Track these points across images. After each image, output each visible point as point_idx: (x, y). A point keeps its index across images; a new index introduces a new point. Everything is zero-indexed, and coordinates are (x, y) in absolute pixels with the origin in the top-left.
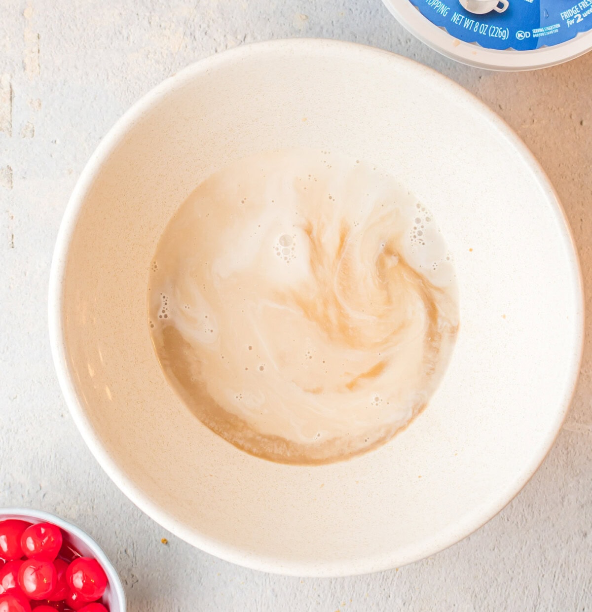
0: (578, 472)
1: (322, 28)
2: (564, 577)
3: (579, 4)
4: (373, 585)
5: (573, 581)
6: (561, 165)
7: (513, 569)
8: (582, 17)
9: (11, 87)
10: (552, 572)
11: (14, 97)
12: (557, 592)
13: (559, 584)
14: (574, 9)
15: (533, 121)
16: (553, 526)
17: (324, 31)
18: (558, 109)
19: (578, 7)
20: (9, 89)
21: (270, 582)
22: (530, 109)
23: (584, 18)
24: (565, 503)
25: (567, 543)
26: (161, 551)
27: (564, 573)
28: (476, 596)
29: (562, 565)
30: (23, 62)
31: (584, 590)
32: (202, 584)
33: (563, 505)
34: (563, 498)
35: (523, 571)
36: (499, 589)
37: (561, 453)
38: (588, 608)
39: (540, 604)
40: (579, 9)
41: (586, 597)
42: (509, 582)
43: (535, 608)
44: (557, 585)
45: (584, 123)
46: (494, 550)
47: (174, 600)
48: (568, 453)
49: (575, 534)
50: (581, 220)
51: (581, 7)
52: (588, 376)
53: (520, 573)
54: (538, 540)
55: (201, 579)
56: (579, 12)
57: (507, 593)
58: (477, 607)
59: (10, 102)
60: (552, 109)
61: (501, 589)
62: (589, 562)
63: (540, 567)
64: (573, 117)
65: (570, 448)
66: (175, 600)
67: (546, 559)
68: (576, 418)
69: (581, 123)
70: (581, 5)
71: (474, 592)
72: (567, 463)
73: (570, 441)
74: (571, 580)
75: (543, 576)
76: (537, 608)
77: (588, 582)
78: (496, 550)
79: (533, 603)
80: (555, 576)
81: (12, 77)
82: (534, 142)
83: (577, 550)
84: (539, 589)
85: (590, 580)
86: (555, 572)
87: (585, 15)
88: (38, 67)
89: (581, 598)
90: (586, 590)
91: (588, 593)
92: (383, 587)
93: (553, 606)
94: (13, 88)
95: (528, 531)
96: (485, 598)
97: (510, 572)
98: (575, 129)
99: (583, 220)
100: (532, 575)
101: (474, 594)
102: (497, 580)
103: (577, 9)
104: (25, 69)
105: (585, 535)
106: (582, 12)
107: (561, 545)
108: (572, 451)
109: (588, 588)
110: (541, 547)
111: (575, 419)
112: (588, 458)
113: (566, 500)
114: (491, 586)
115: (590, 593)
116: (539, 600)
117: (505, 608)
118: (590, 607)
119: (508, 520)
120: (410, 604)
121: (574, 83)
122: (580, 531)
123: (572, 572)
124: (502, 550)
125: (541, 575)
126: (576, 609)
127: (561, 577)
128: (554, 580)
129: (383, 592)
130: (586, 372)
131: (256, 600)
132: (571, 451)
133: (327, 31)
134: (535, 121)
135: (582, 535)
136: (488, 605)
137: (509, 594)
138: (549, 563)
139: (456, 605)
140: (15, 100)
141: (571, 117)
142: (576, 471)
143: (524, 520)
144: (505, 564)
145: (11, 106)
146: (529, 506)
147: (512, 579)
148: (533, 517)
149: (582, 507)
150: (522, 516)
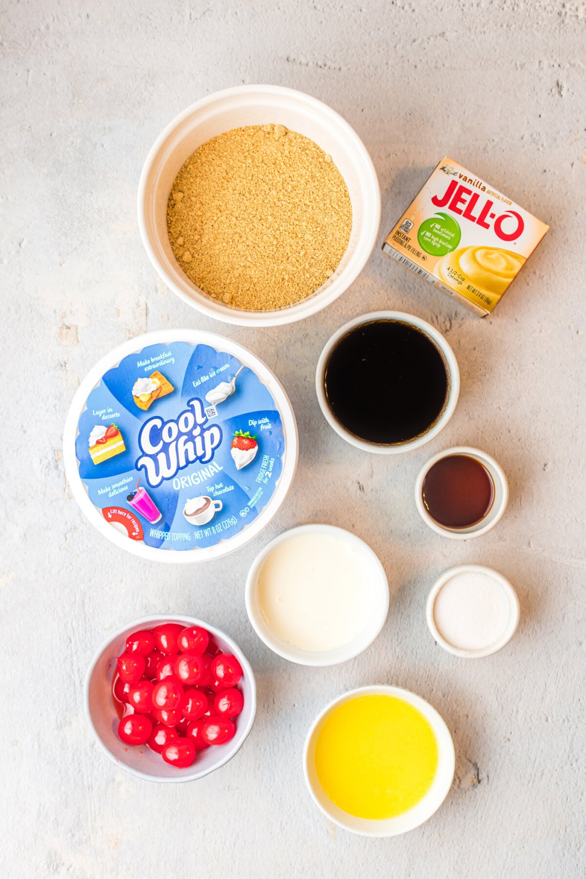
0: (575, 596)
1: (381, 260)
2: (564, 675)
3: (262, 466)
4: (420, 682)
5: (571, 678)
6: (562, 364)
7: (526, 670)
8: (270, 472)
9: (146, 305)
10: (555, 672)
11: (149, 312)
12: (559, 687)
13: (561, 681)
14: (261, 471)
15: (541, 331)
16: (556, 637)
17: (383, 262)
18: (560, 322)
19: (263, 468)
20: (145, 306)
21: (342, 680)
22: (539, 322)
23: (272, 472)
24: (565, 620)
25: (567, 649)
26: (260, 656)
27: (565, 673)
28: (498, 690)
29: (563, 666)
30: (155, 286)
31: (580, 685)
32: (291, 681)
33: (564, 621)
34: (563, 617)
35: (533, 671)
36: (516, 685)
37: (562, 582)
38: (583, 699)
39: (546, 696)
40: (264, 469)
41: (581, 691)
42: (523, 679)
43: (543, 699)
44: (559, 682)
45: (580, 332)
46: (511, 655)
47: (269, 693)
48: (567, 582)
49: (573, 643)
50: (578, 406)
51: (264, 467)
52: (583, 524)
53: (531, 673)
54: (545, 647)
55: (290, 677)
56: (265, 471)
57: (521, 687)
58: (499, 698)
59: (145, 317)
60: (555, 322)
61: (517, 684)
62: (583, 665)
63: (546, 668)
64: (571, 328)
65: (569, 578)
66: (271, 693)
67: (551, 662)
68: (574, 556)
69: (578, 332)
70: (263, 466)
71: (496, 687)
72: (566, 590)
73: (569, 573)
74: (570, 678)
75: (549, 675)
76: (544, 699)
77: (583, 679)
78: (513, 655)
79: (542, 696)
80: (557, 675)
81: (147, 298)
82: (542, 346)
83: (574, 655)
84: (546, 685)
85: (584, 678)
86: (558, 672)
87: (271, 469)
88: (167, 290)
89: (577, 691)
90: (581, 685)
91: (583, 688)
92: (427, 684)
93: (556, 697)
94: (148, 306)
95: (537, 641)
96: (505, 692)
97: (524, 672)
98: (573, 337)
99: (579, 406)
100: (540, 674)
101: (497, 689)
102: (514, 678)
103: (263, 470)
104: (157, 291)
105: (581, 644)
106: (267, 469)
107: (562, 651)
108: (571, 580)
109: (583, 683)
110: (547, 653)
111: (572, 556)
112: (582, 585)
113: (566, 618)
114: (509, 683)
115: (584, 687)
116: (546, 693)
117: (520, 699)
118: (584, 699)
119: (522, 633)
120: (448, 697)
121: (572, 303)
122: (577, 641)
123: (570, 672)
124: (517, 655)
125: (548, 674)
126: (574, 700)
127: (562, 675)
128: (557, 678)
129: (428, 687)
130: (581, 520)
131: (331, 693)
132: (569, 581)
133: (385, 263)
134: (543, 331)
135: (578, 644)
136: (507, 697)
137: (523, 688)
138: (554, 664)
139: (483, 697)
140: (150, 315)
141: (569, 328)
142: (574, 596)
143: (534, 632)
144: (520, 666)
145: (147, 320)
146: (538, 622)
147: (525, 677)
148: (541, 630)
149: (578, 622)
150: (533, 629)
